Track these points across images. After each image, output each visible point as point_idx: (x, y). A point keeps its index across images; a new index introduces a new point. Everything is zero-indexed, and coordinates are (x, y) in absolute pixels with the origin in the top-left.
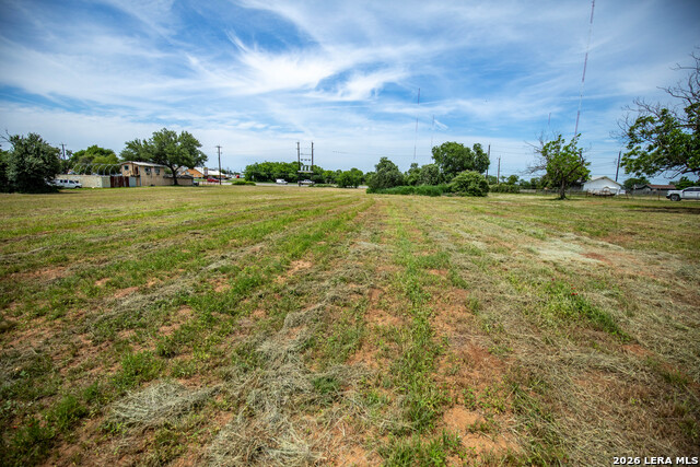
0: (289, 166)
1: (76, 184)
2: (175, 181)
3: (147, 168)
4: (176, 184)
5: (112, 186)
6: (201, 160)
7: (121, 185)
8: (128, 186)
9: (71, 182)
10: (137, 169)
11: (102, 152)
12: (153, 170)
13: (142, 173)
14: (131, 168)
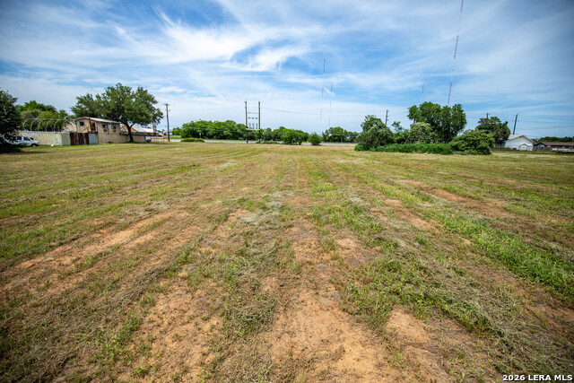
0: (224, 124)
1: (32, 142)
2: (131, 137)
3: (104, 125)
4: (132, 141)
5: (72, 144)
6: (157, 116)
7: (81, 143)
8: (88, 143)
9: (26, 139)
10: (94, 125)
11: (42, 108)
12: (110, 126)
13: (100, 129)
14: (87, 124)
